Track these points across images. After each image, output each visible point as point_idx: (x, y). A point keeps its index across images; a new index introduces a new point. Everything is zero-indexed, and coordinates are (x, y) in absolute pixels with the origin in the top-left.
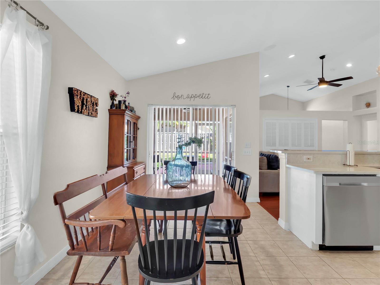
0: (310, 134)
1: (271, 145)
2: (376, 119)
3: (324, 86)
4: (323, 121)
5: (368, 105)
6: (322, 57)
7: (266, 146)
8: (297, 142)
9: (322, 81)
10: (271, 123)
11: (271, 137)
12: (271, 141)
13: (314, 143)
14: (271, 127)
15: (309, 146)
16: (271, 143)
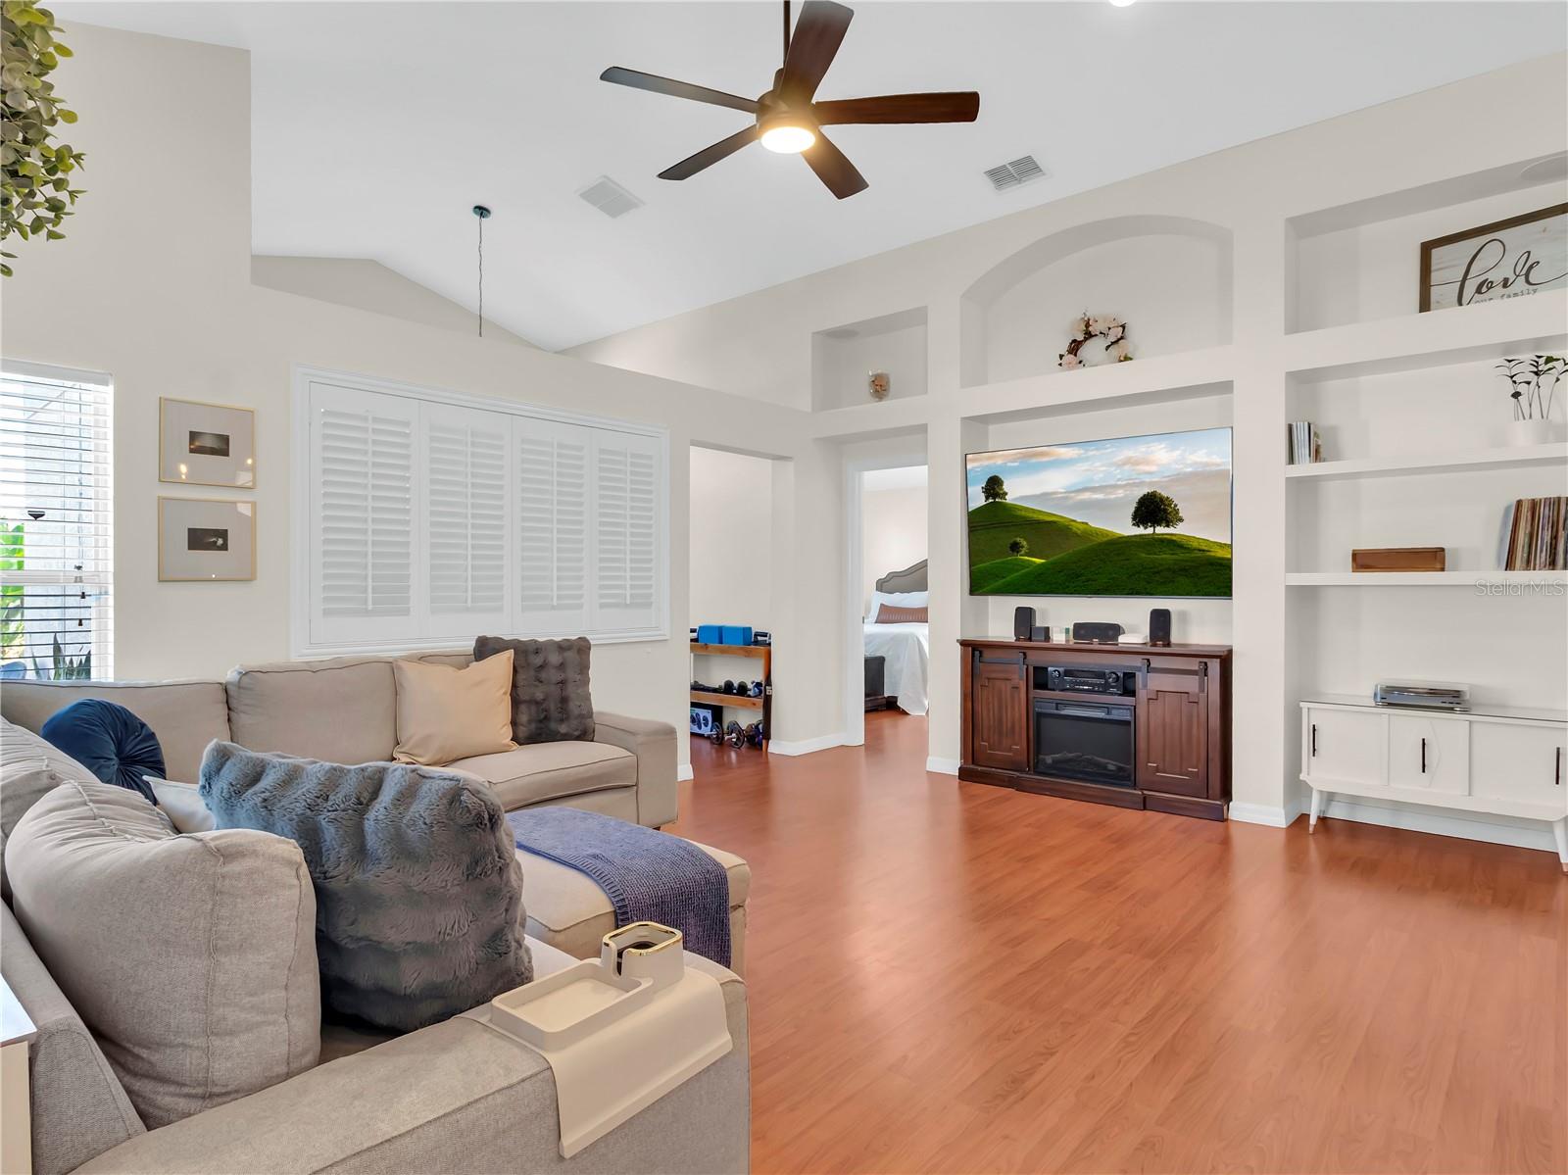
0: (632, 526)
1: (370, 606)
2: (924, 462)
4: (691, 447)
5: (880, 387)
7: (326, 614)
8: (559, 578)
10: (366, 419)
11: (370, 538)
12: (370, 573)
13: (650, 586)
14: (366, 453)
15: (626, 606)
16: (365, 591)
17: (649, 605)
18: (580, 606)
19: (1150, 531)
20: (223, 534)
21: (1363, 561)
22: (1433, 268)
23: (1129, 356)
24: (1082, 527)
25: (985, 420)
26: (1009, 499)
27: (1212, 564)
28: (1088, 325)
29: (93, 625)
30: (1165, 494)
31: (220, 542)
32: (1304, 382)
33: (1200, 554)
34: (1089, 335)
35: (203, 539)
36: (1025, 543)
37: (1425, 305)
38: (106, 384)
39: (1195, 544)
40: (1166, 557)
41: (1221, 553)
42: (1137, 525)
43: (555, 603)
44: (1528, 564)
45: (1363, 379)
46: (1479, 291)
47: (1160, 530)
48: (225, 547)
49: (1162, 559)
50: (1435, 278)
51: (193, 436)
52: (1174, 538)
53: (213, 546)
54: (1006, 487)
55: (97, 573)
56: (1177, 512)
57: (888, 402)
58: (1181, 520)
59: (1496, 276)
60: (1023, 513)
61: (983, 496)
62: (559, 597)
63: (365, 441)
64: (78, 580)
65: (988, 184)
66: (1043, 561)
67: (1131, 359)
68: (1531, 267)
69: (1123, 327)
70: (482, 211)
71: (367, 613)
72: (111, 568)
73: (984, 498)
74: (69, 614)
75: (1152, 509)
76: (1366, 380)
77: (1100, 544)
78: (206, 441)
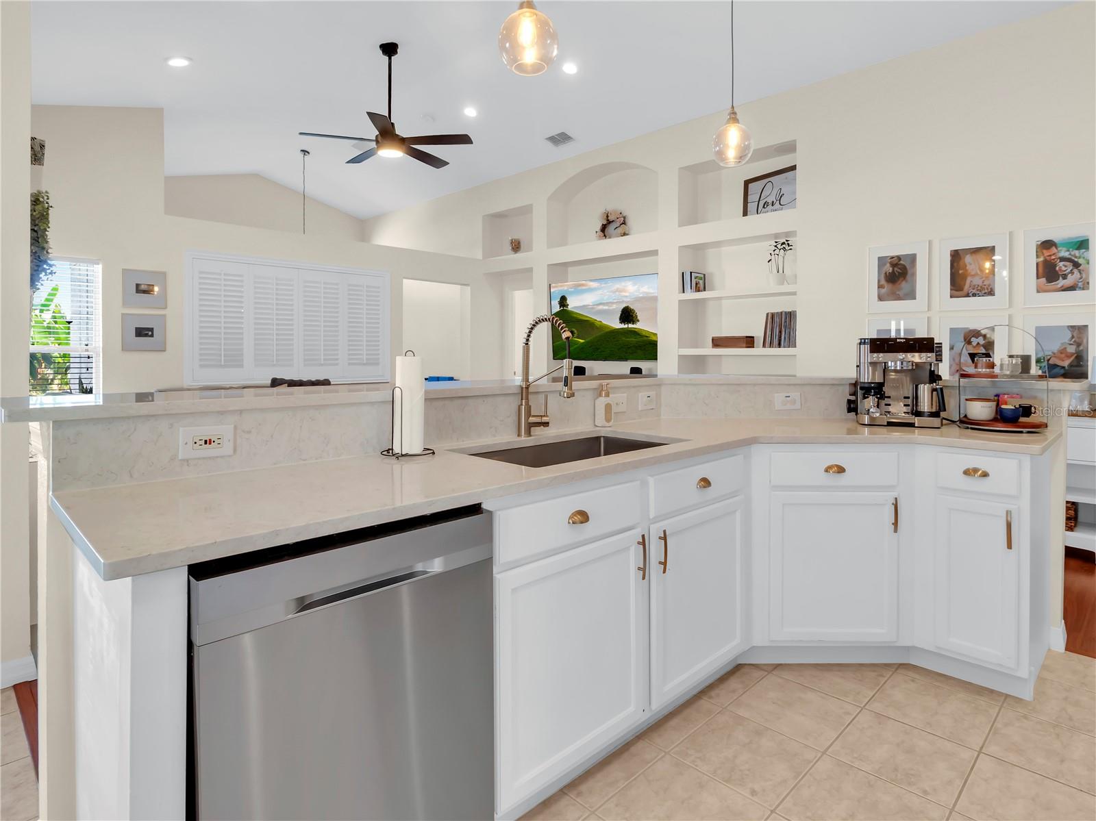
0: (367, 323)
1: (223, 363)
2: (531, 288)
3: (392, 154)
4: (405, 280)
5: (516, 246)
6: (389, 49)
7: (201, 366)
8: (324, 350)
9: (386, 131)
10: (220, 274)
11: (223, 330)
12: (223, 347)
13: (378, 354)
14: (220, 290)
15: (364, 364)
16: (221, 355)
17: (378, 364)
18: (337, 364)
19: (626, 326)
20: (152, 330)
21: (718, 342)
22: (749, 193)
23: (627, 233)
24: (599, 323)
25: (565, 265)
26: (570, 308)
27: (650, 344)
28: (607, 216)
29: (94, 371)
30: (632, 308)
31: (150, 333)
32: (698, 250)
33: (646, 338)
34: (609, 222)
35: (142, 332)
36: (576, 332)
37: (745, 213)
38: (98, 264)
39: (644, 333)
40: (633, 340)
41: (653, 338)
42: (621, 323)
43: (322, 363)
44: (771, 345)
45: (723, 248)
46: (764, 207)
47: (631, 326)
48: (152, 336)
49: (632, 341)
50: (750, 199)
51: (138, 285)
52: (636, 330)
53: (146, 335)
54: (568, 302)
55: (95, 348)
56: (637, 316)
57: (521, 254)
58: (638, 321)
59: (770, 200)
60: (575, 315)
61: (559, 306)
62: (324, 360)
63: (220, 285)
64: (87, 350)
65: (550, 145)
66: (583, 341)
67: (628, 235)
68: (781, 197)
69: (624, 218)
70: (305, 152)
71: (221, 366)
72: (101, 345)
73: (559, 307)
74: (83, 365)
75: (627, 315)
76: (724, 249)
77: (607, 332)
78: (143, 287)
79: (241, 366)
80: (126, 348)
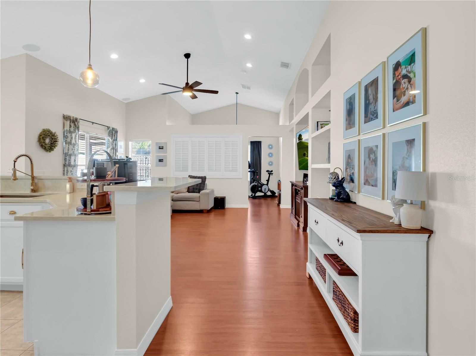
1: (182, 170)
6: (187, 56)
7: (176, 171)
8: (215, 166)
10: (181, 142)
11: (182, 160)
12: (182, 165)
13: (237, 167)
14: (181, 147)
15: (231, 171)
17: (237, 171)
18: (220, 171)
20: (163, 160)
35: (161, 161)
38: (150, 141)
43: (214, 170)
48: (163, 162)
51: (159, 147)
54: (302, 137)
62: (216, 169)
63: (181, 145)
70: (237, 93)
78: (161, 147)
79: (188, 171)
80: (157, 166)
